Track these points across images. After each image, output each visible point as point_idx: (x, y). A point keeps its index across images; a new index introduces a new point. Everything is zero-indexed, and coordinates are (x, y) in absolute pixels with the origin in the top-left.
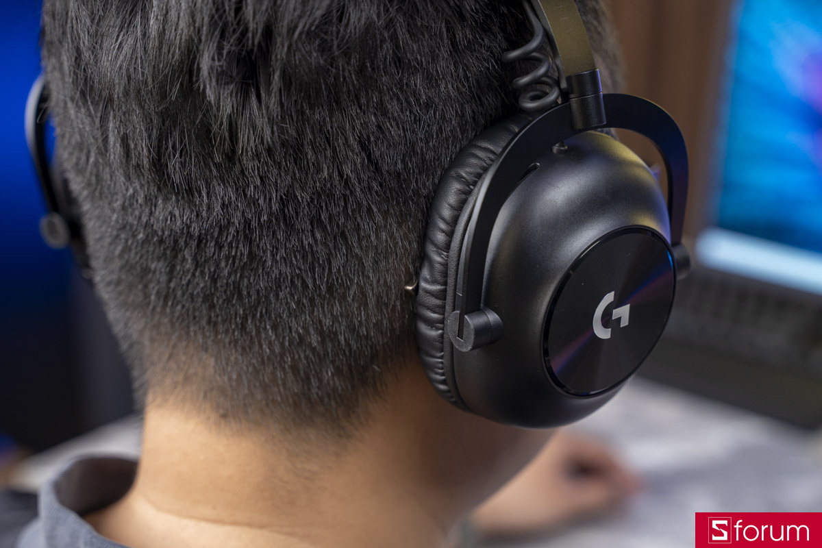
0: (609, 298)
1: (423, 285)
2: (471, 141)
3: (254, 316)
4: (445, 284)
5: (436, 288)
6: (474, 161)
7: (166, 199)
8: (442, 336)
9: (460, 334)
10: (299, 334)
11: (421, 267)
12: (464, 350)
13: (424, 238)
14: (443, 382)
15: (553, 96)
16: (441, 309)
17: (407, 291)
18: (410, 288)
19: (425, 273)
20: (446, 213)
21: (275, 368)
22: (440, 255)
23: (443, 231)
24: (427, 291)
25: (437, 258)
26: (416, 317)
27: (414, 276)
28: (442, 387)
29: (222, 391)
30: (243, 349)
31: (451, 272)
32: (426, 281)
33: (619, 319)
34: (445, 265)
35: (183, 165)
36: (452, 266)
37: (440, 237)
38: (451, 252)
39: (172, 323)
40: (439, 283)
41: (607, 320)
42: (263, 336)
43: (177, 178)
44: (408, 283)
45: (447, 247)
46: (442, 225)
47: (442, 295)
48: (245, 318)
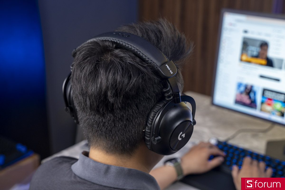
0: (181, 133)
1: (146, 130)
2: (156, 104)
3: (114, 136)
4: (151, 131)
5: (149, 131)
6: (156, 108)
7: (98, 115)
8: (150, 139)
9: (154, 141)
10: (123, 139)
11: (146, 127)
12: (155, 144)
13: (147, 122)
14: (149, 147)
15: (172, 98)
16: (150, 135)
17: (143, 131)
18: (144, 131)
19: (147, 128)
20: (151, 117)
21: (118, 145)
22: (150, 125)
23: (150, 121)
24: (147, 131)
25: (149, 126)
26: (145, 135)
27: (144, 128)
28: (149, 148)
29: (107, 148)
30: (112, 141)
31: (152, 129)
32: (147, 129)
33: (183, 136)
34: (151, 127)
35: (103, 110)
36: (152, 127)
37: (150, 122)
38: (152, 125)
39: (97, 135)
40: (149, 130)
41: (181, 137)
42: (116, 139)
43: (101, 112)
44: (143, 130)
45: (151, 124)
46: (150, 120)
47: (150, 132)
48: (112, 136)
